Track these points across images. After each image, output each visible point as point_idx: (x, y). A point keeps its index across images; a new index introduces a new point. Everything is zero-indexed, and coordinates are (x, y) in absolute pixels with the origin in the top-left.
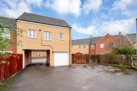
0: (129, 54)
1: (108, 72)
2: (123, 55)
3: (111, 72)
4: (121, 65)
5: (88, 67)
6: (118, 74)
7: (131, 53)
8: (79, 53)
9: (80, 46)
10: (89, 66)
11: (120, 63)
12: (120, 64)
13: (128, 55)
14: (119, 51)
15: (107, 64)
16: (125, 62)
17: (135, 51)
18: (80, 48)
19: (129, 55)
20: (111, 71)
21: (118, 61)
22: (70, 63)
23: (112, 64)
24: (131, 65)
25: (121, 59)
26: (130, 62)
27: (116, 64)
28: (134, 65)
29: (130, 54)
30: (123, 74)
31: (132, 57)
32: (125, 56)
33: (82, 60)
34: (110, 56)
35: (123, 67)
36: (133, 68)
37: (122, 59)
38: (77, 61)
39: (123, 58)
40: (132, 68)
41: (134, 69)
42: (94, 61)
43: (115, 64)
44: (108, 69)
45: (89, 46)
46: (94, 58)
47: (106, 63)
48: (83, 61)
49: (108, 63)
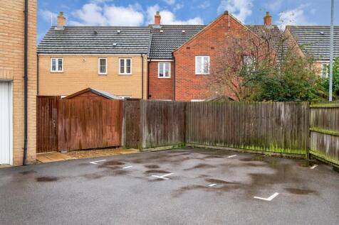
0: (303, 99)
1: (227, 187)
2: (281, 106)
3: (238, 186)
4: (273, 150)
5: (128, 167)
6: (270, 199)
7: (311, 95)
8: (88, 91)
9: (103, 62)
10: (137, 162)
11: (270, 138)
12: (271, 144)
13: (298, 104)
14: (269, 86)
15: (219, 146)
16: (288, 134)
17: (323, 88)
18: (103, 69)
19: (304, 105)
20: (237, 179)
21: (264, 132)
22: (25, 149)
23: (238, 144)
24: (308, 148)
25: (274, 119)
26: (304, 135)
27: (256, 143)
28: (322, 146)
29: (306, 98)
30: (289, 194)
31: (313, 114)
32: (288, 107)
33: (102, 132)
34: (235, 110)
35: (282, 157)
36: (315, 157)
37: (278, 121)
38: (78, 136)
39: (282, 116)
40: (312, 160)
41: (321, 162)
42: (165, 136)
43: (250, 144)
44: (223, 172)
45: (146, 61)
46: (167, 118)
47: (216, 142)
48: (111, 136)
49: (226, 143)
